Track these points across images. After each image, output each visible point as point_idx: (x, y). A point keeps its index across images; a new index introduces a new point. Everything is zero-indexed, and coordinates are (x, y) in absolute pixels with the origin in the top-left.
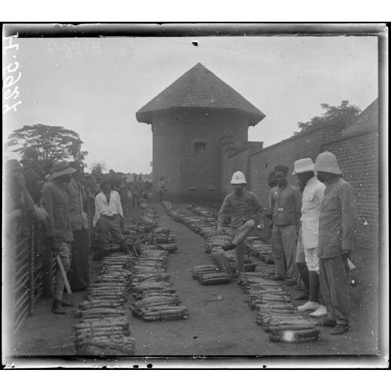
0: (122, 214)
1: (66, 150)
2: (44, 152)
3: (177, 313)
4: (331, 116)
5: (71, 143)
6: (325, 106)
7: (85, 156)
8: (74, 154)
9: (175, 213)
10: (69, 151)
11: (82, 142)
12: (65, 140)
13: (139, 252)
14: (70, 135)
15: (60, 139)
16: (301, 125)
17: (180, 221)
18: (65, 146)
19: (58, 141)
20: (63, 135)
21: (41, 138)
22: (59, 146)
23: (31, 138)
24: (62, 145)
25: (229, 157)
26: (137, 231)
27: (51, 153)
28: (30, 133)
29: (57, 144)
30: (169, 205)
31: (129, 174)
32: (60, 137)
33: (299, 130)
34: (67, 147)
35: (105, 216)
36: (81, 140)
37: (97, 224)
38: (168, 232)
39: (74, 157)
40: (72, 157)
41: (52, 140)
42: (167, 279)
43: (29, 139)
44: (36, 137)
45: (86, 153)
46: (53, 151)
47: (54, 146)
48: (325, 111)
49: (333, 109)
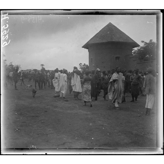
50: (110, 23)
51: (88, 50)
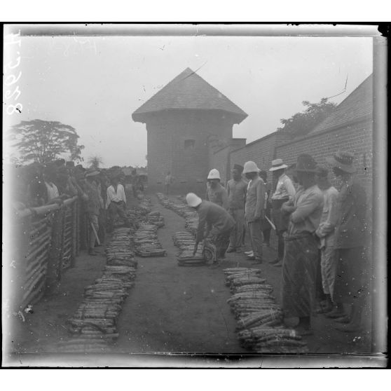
0: (125, 200)
1: (63, 144)
2: (41, 147)
3: (161, 253)
4: (312, 112)
5: (67, 138)
6: (306, 103)
7: (82, 150)
8: (71, 148)
9: (166, 202)
10: (66, 145)
11: (78, 137)
12: (61, 135)
13: (138, 227)
14: (67, 130)
15: (57, 134)
16: (284, 121)
17: (170, 208)
18: (62, 140)
19: (55, 136)
20: (60, 130)
21: (38, 133)
22: (56, 140)
23: (29, 133)
24: (59, 140)
25: (215, 153)
26: (136, 215)
27: (48, 147)
28: (27, 128)
29: (54, 138)
30: (161, 195)
31: (125, 167)
32: (57, 131)
33: (283, 126)
34: (64, 142)
35: (114, 202)
36: (78, 134)
37: (109, 208)
38: (158, 215)
39: (71, 152)
40: (69, 151)
41: (49, 134)
42: (155, 238)
43: (26, 134)
44: (33, 132)
45: (82, 147)
46: (51, 145)
47: (51, 141)
48: (306, 107)
49: (314, 106)
50: (188, 68)
51: (145, 124)
